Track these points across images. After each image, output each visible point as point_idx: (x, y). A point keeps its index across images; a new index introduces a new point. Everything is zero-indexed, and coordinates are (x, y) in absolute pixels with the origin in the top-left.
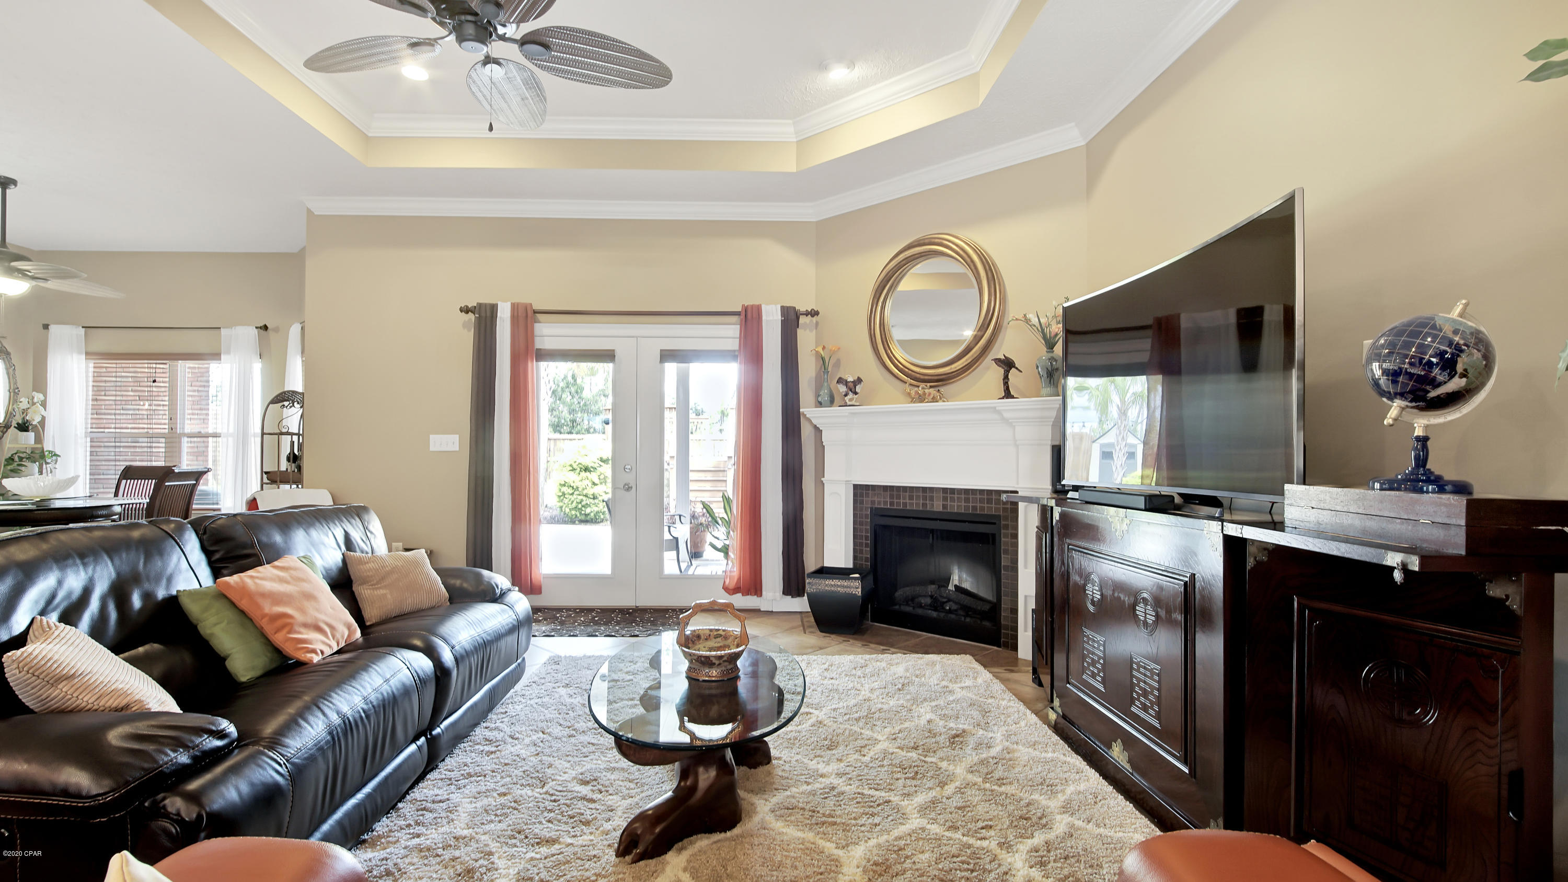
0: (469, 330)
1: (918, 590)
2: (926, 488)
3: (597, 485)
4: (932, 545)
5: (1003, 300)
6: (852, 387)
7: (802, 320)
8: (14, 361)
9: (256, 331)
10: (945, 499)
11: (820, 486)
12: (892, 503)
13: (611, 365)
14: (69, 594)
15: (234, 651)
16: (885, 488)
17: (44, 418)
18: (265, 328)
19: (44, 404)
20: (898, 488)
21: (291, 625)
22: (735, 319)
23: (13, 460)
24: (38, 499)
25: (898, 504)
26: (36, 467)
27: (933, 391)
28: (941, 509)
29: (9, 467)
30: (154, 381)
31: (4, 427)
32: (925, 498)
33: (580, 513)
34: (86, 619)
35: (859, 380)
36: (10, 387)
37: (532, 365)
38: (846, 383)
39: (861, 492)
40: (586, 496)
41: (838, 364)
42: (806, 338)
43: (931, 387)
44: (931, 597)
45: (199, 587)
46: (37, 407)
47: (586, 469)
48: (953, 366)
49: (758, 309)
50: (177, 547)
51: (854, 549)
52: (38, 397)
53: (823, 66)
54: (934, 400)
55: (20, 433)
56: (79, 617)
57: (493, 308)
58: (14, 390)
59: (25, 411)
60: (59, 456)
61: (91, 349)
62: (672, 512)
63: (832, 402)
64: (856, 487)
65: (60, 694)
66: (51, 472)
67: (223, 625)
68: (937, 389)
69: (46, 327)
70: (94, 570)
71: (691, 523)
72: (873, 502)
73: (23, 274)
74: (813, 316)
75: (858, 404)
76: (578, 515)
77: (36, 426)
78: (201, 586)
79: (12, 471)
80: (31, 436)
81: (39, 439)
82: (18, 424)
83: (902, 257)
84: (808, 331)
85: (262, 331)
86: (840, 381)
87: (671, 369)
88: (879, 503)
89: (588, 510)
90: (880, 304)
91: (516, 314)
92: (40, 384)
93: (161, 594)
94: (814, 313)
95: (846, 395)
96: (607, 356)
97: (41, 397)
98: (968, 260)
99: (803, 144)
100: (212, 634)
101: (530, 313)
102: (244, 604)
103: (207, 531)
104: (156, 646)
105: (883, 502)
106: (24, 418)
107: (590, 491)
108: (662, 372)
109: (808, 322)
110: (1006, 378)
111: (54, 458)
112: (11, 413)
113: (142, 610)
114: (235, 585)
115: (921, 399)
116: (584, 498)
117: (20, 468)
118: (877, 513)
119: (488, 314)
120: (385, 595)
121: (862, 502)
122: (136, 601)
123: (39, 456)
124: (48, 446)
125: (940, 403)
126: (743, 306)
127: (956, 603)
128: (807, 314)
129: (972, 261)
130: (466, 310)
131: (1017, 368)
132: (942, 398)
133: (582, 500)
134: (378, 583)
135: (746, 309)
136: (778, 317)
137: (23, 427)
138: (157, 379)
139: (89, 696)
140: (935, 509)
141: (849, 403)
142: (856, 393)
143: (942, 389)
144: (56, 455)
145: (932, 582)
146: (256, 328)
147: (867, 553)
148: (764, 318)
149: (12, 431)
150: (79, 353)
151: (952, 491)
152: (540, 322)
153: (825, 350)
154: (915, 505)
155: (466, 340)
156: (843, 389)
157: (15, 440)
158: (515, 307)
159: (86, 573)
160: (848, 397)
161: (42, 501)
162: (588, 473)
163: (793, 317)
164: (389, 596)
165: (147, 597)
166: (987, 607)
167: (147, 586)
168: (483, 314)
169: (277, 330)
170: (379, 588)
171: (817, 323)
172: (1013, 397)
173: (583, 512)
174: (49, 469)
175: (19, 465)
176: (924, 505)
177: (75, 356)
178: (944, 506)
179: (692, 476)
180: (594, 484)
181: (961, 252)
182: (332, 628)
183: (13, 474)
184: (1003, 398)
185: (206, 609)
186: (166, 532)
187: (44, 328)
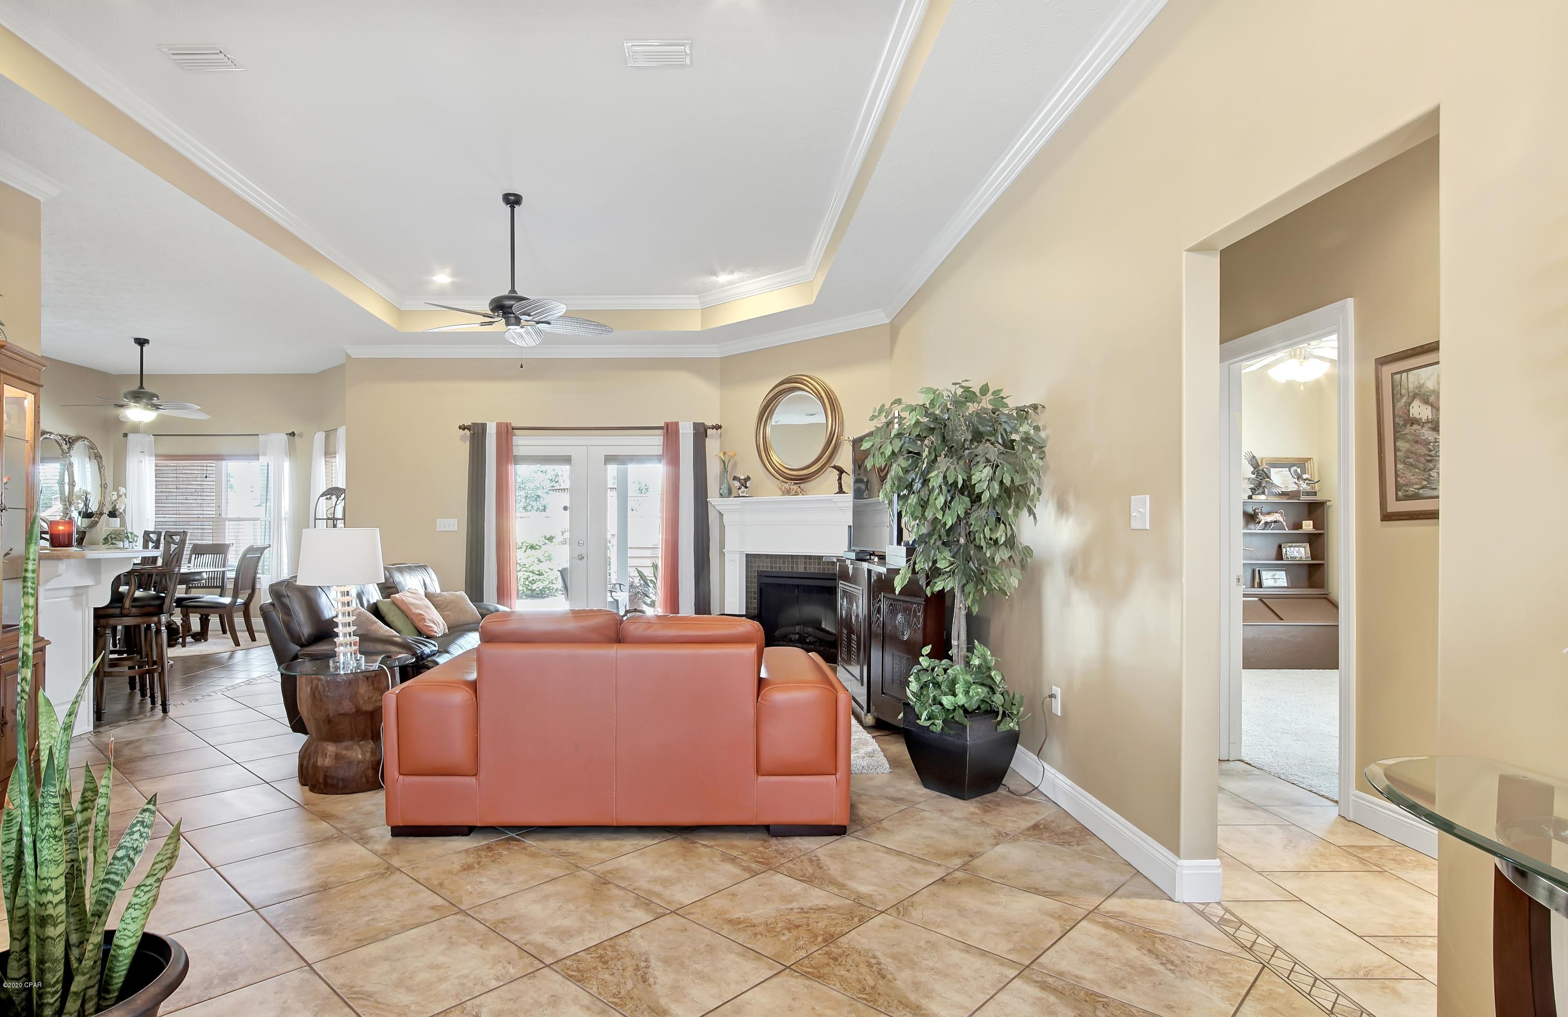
0: (465, 442)
1: (790, 629)
2: (794, 555)
3: (542, 562)
4: (798, 597)
5: (842, 424)
6: (744, 483)
7: (709, 432)
9: (286, 436)
10: (805, 563)
11: (722, 555)
12: (771, 567)
13: (568, 467)
16: (767, 556)
17: (126, 507)
18: (293, 434)
19: (125, 496)
20: (776, 556)
21: (425, 619)
22: (660, 431)
23: (107, 539)
25: (776, 567)
27: (795, 487)
28: (803, 571)
29: (104, 545)
30: (206, 477)
31: (100, 514)
32: (793, 563)
33: (527, 588)
35: (748, 478)
36: (101, 483)
37: (511, 468)
38: (739, 480)
39: (751, 559)
40: (532, 572)
41: (735, 465)
42: (712, 445)
43: (795, 484)
44: (798, 633)
46: (121, 498)
47: (532, 547)
48: (809, 469)
49: (677, 424)
51: (746, 601)
52: (122, 490)
53: (714, 273)
54: (796, 494)
55: (110, 519)
57: (484, 426)
58: (104, 484)
59: (112, 501)
61: (158, 452)
62: (614, 582)
63: (730, 493)
64: (747, 555)
68: (799, 485)
71: (630, 592)
72: (759, 566)
74: (717, 429)
75: (747, 495)
76: (525, 590)
77: (121, 513)
80: (118, 520)
81: (123, 523)
82: (108, 511)
83: (777, 390)
84: (714, 440)
85: (292, 437)
86: (735, 478)
87: (612, 469)
88: (763, 567)
89: (534, 587)
90: (763, 423)
91: (500, 430)
94: (718, 427)
95: (739, 489)
96: (567, 460)
97: (124, 490)
98: (819, 396)
99: (706, 311)
101: (510, 429)
102: (403, 607)
105: (766, 567)
106: (112, 507)
107: (536, 568)
108: (606, 470)
109: (714, 433)
110: (840, 478)
112: (103, 503)
115: (788, 492)
116: (531, 574)
118: (761, 575)
119: (480, 431)
120: (449, 615)
121: (752, 567)
124: (127, 526)
125: (800, 496)
126: (665, 423)
127: (814, 637)
128: (713, 427)
129: (822, 397)
130: (463, 428)
131: (846, 473)
132: (803, 492)
133: (529, 577)
134: (445, 608)
135: (667, 425)
136: (691, 431)
137: (112, 514)
138: (208, 475)
140: (799, 571)
141: (741, 495)
142: (746, 487)
143: (802, 486)
145: (798, 624)
146: (287, 434)
147: (755, 603)
148: (681, 431)
149: (106, 517)
150: (151, 455)
151: (810, 557)
152: (516, 436)
153: (726, 455)
154: (786, 568)
155: (464, 449)
156: (737, 484)
157: (108, 525)
158: (499, 425)
160: (741, 490)
162: (533, 551)
163: (702, 430)
164: (451, 615)
166: (833, 639)
168: (476, 431)
169: (301, 435)
170: (446, 611)
171: (721, 434)
172: (844, 493)
173: (529, 588)
175: (110, 544)
176: (792, 568)
177: (147, 458)
178: (805, 568)
179: (631, 553)
180: (540, 561)
181: (814, 390)
182: (438, 623)
184: (837, 493)
187: (124, 436)
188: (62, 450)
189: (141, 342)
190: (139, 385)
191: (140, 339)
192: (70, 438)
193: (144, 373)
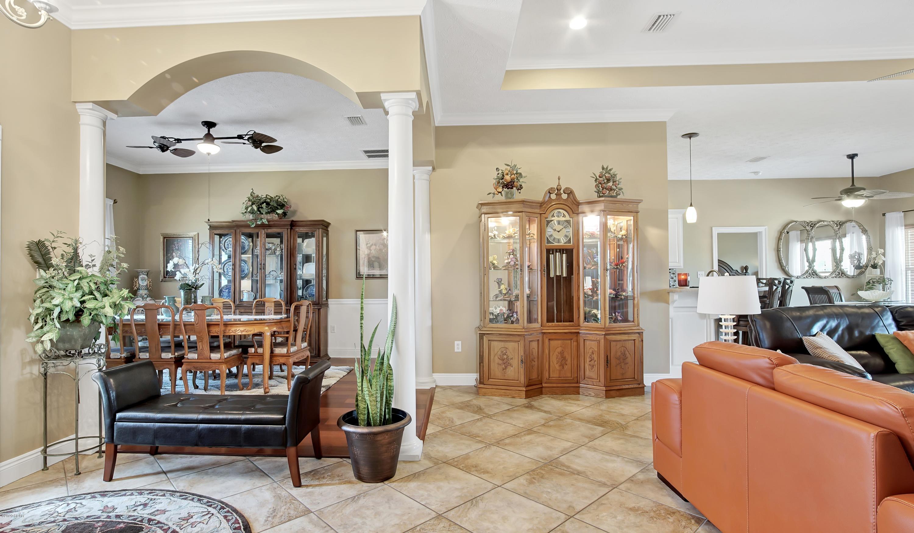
8: (869, 234)
14: (831, 326)
15: (899, 361)
17: (884, 262)
19: (884, 255)
23: (870, 282)
24: (874, 301)
26: (881, 286)
29: (868, 286)
31: (866, 267)
34: (836, 336)
36: (868, 247)
45: (888, 333)
46: (880, 256)
50: (879, 317)
52: (881, 251)
55: (873, 270)
56: (834, 335)
58: (870, 248)
59: (875, 259)
60: (893, 281)
61: (908, 223)
65: (818, 351)
66: (888, 289)
67: (895, 350)
69: (884, 215)
70: (841, 320)
73: (862, 196)
77: (880, 266)
78: (889, 333)
79: (869, 288)
80: (878, 271)
81: (882, 272)
82: (871, 265)
92: (883, 245)
93: (868, 333)
97: (882, 251)
100: (889, 353)
102: (905, 343)
103: (897, 312)
104: (865, 353)
106: (874, 262)
111: (890, 282)
112: (869, 260)
113: (857, 337)
114: (902, 335)
117: (873, 287)
122: (856, 334)
123: (883, 281)
124: (887, 276)
137: (874, 266)
139: (826, 355)
144: (891, 280)
149: (869, 268)
150: (902, 226)
157: (871, 273)
159: (837, 321)
161: (876, 302)
165: (861, 333)
167: (862, 329)
174: (887, 287)
175: (872, 285)
177: (899, 228)
183: (870, 289)
185: (887, 342)
186: (876, 311)
187: (883, 216)
188: (834, 230)
189: (852, 157)
190: (851, 184)
191: (850, 155)
192: (841, 222)
193: (854, 177)
